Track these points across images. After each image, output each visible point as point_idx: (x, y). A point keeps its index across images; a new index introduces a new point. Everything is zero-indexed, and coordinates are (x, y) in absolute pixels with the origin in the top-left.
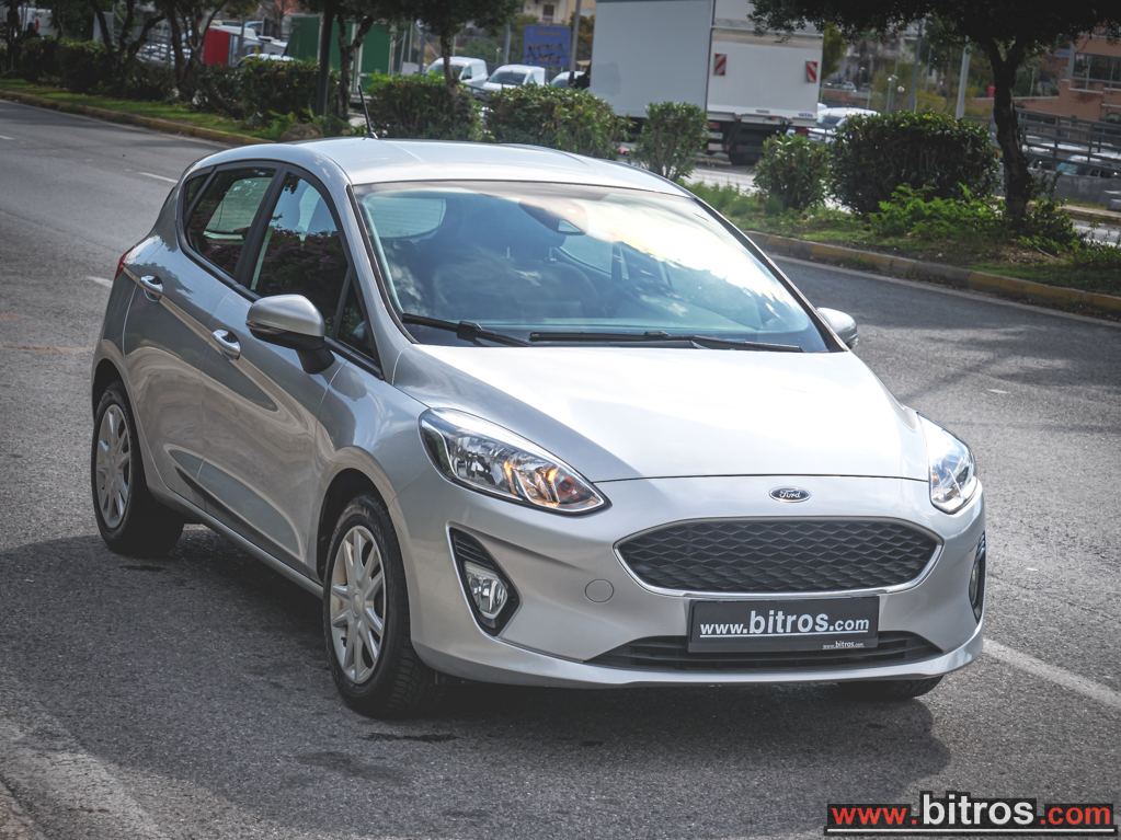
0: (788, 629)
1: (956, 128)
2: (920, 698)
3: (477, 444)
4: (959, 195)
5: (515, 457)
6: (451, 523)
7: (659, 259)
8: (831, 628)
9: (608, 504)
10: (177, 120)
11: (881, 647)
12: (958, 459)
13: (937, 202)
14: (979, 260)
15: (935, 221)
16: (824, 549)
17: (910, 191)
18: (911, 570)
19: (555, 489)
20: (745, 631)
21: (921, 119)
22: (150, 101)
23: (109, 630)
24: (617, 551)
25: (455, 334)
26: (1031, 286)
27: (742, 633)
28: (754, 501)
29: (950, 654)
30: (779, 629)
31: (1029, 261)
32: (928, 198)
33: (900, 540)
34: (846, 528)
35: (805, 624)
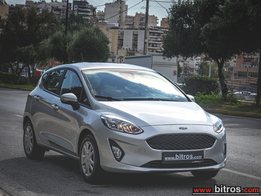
0: (184, 158)
1: (210, 79)
2: (213, 178)
3: (114, 120)
4: (211, 94)
5: (122, 123)
6: (109, 138)
7: (149, 87)
8: (194, 158)
9: (143, 131)
10: (30, 88)
11: (204, 162)
12: (219, 123)
13: (206, 96)
14: (217, 107)
15: (206, 100)
16: (191, 140)
17: (200, 93)
18: (210, 145)
19: (131, 129)
20: (175, 159)
21: (202, 77)
22: (23, 85)
23: (31, 172)
24: (146, 141)
25: (107, 99)
26: (229, 112)
27: (174, 159)
28: (175, 130)
29: (220, 164)
30: (182, 158)
31: (228, 107)
32: (204, 95)
33: (208, 138)
34: (196, 136)
35: (188, 157)
